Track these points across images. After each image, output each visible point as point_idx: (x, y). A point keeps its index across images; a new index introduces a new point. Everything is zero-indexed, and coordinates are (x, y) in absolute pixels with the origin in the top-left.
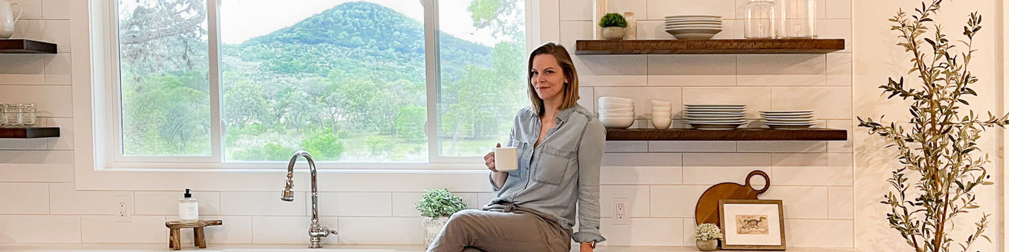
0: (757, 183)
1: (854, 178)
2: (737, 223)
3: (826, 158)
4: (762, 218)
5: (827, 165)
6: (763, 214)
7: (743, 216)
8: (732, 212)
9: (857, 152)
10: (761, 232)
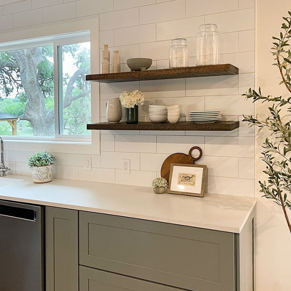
0: (196, 153)
1: (256, 153)
2: (179, 178)
3: (238, 140)
4: (193, 176)
5: (238, 144)
6: (194, 173)
7: (183, 174)
8: (178, 171)
9: (258, 136)
10: (191, 184)
